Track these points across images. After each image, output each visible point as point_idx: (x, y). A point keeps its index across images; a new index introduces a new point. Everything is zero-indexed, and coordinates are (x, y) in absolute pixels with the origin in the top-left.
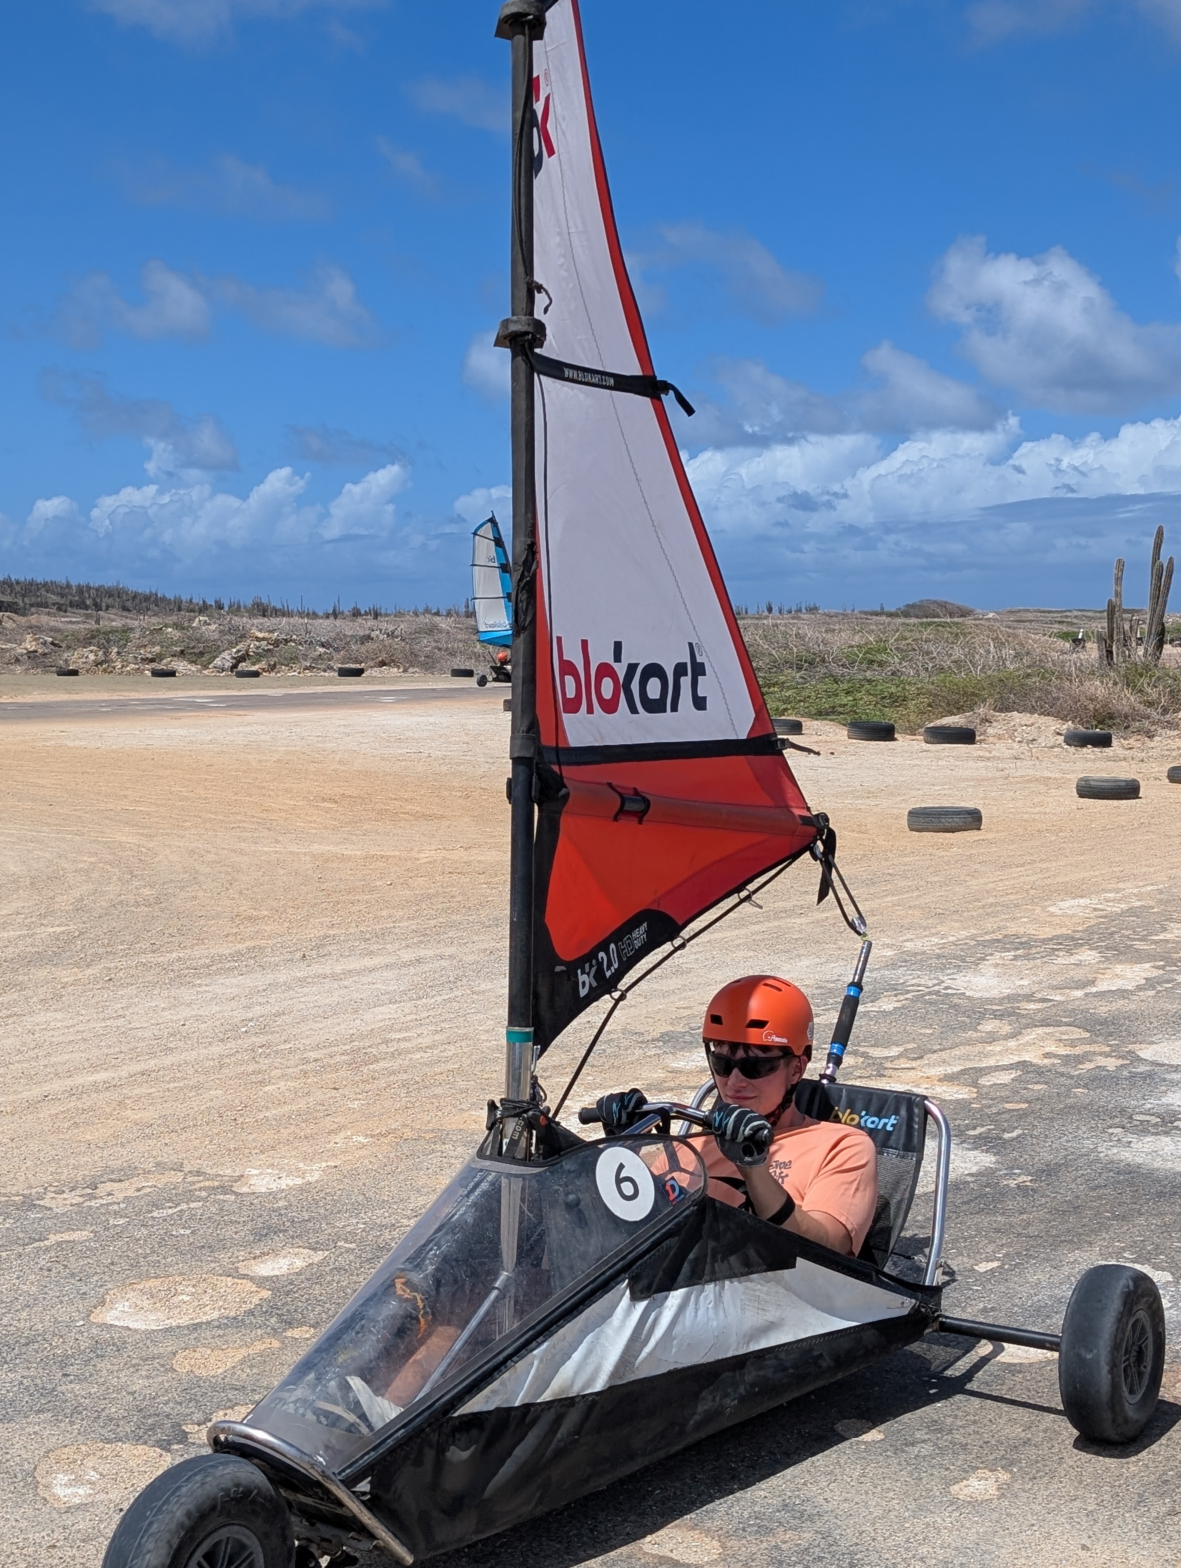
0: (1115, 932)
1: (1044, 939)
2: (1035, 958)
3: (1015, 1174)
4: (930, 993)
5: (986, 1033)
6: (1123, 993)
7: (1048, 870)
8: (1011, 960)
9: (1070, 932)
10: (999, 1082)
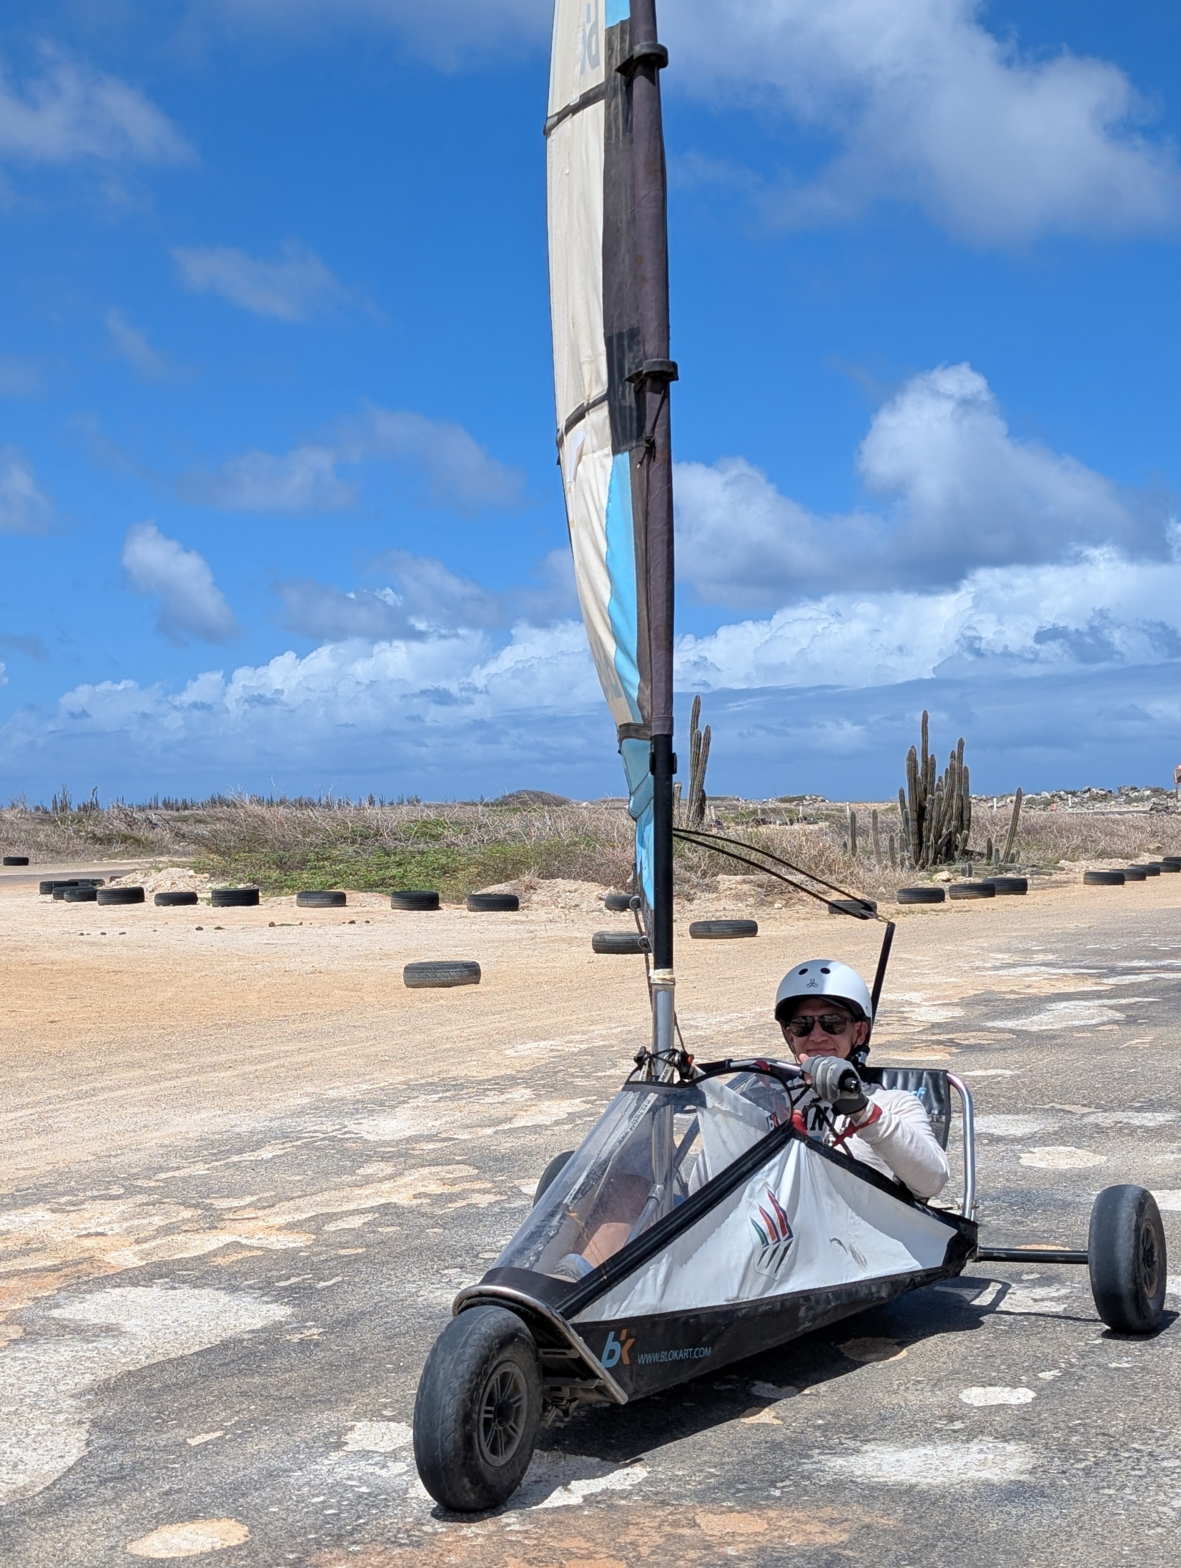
0: (559, 1071)
1: (482, 1081)
2: (460, 1099)
3: (306, 1327)
4: (322, 1140)
5: (363, 1176)
6: (537, 1129)
7: (523, 1016)
8: (436, 1101)
9: (514, 1072)
10: (348, 1227)
